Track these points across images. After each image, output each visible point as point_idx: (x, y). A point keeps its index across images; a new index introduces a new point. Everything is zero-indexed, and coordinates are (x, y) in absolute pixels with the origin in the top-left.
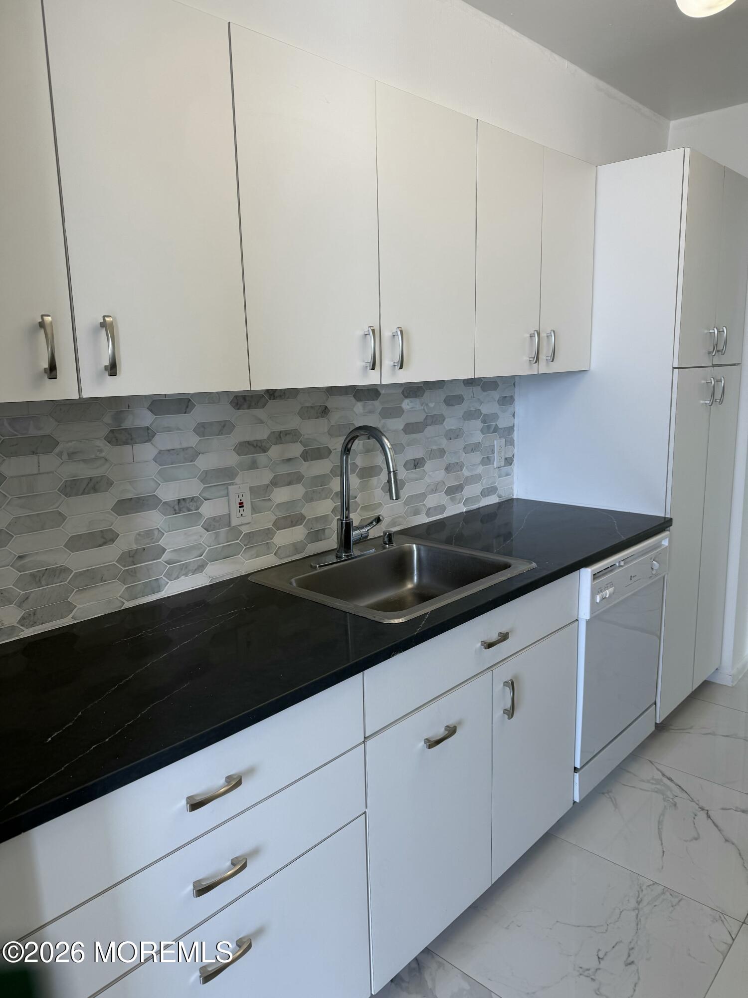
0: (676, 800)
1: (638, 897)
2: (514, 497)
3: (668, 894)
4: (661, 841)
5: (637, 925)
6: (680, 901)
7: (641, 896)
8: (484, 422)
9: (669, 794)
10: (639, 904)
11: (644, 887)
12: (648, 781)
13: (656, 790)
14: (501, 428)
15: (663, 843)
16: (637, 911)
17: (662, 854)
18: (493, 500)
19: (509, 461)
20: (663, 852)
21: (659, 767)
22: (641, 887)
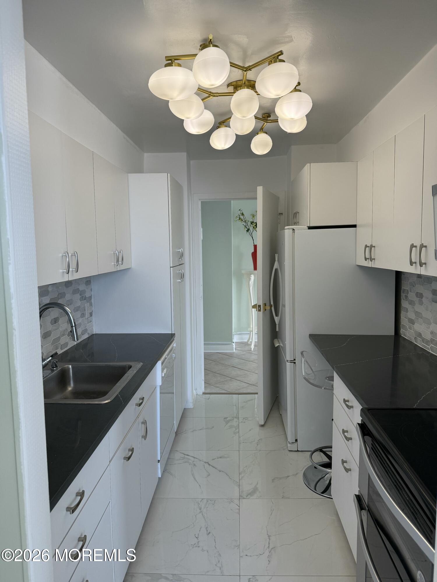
0: (194, 463)
1: (199, 507)
2: (94, 333)
3: (209, 501)
4: (197, 481)
5: (204, 518)
6: (215, 501)
7: (200, 506)
8: (80, 295)
9: (190, 461)
10: (201, 510)
11: (199, 503)
12: (180, 459)
13: (184, 462)
14: (87, 297)
15: (198, 482)
16: (201, 513)
17: (200, 487)
18: (86, 336)
19: (91, 314)
20: (200, 485)
21: (182, 452)
22: (198, 503)
